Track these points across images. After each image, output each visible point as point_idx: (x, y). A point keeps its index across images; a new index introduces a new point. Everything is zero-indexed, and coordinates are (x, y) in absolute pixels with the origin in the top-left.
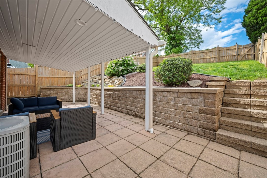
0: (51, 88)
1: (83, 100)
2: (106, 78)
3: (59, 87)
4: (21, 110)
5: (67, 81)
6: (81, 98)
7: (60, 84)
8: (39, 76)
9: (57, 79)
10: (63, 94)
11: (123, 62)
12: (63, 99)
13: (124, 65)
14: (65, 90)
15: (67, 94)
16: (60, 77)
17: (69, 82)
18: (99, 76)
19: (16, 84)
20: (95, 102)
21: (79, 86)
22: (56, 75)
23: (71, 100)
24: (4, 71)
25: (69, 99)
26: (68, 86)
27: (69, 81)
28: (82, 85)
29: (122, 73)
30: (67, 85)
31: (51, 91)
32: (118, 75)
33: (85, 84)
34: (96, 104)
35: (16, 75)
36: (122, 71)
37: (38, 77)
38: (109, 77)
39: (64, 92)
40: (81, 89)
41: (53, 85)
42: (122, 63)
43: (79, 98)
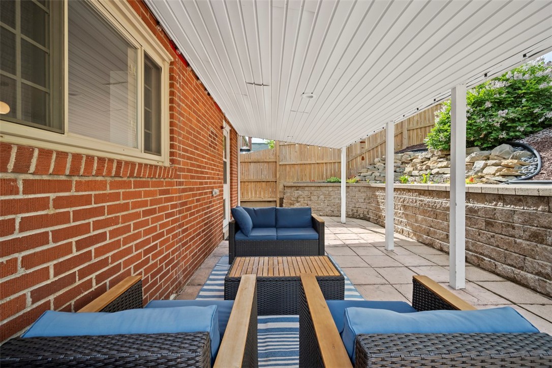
0: (299, 187)
1: (362, 216)
2: (428, 156)
3: (313, 185)
4: (247, 236)
5: (326, 170)
6: (357, 211)
7: (314, 177)
8: (281, 163)
9: (309, 166)
10: (320, 198)
11: (508, 93)
12: (320, 209)
13: (515, 103)
14: (323, 189)
15: (328, 199)
16: (314, 162)
17: (331, 172)
18: (402, 154)
19: (252, 178)
20: (399, 227)
21: (350, 181)
22: (307, 160)
23: (336, 213)
24: (235, 157)
25: (332, 209)
26: (328, 182)
27: (331, 170)
28: (358, 178)
29: (508, 134)
30: (327, 178)
31: (300, 192)
32: (482, 144)
33: (365, 176)
34: (406, 233)
35: (252, 164)
36: (503, 127)
37: (280, 165)
38: (440, 153)
39: (322, 195)
40: (357, 189)
41: (302, 180)
42: (503, 96)
43: (352, 210)
